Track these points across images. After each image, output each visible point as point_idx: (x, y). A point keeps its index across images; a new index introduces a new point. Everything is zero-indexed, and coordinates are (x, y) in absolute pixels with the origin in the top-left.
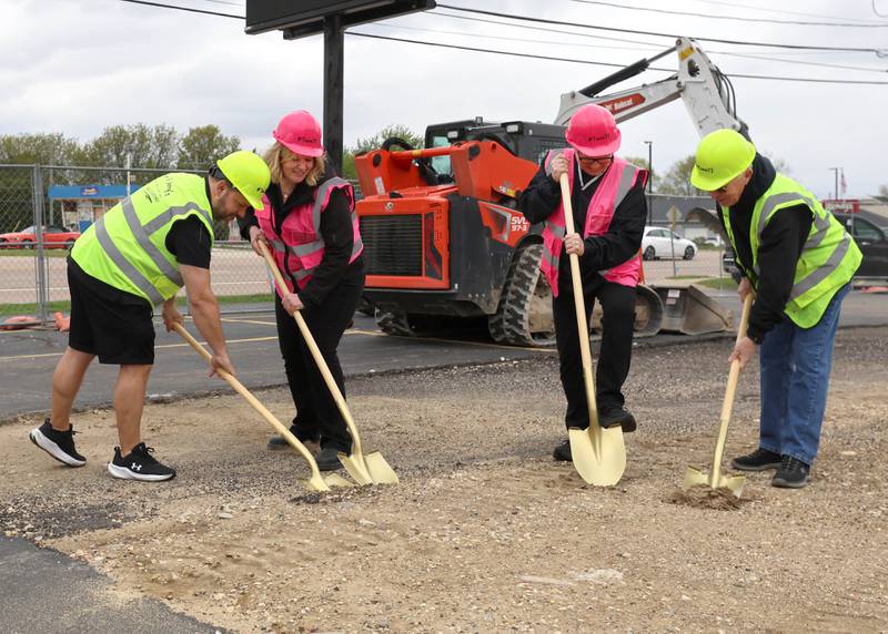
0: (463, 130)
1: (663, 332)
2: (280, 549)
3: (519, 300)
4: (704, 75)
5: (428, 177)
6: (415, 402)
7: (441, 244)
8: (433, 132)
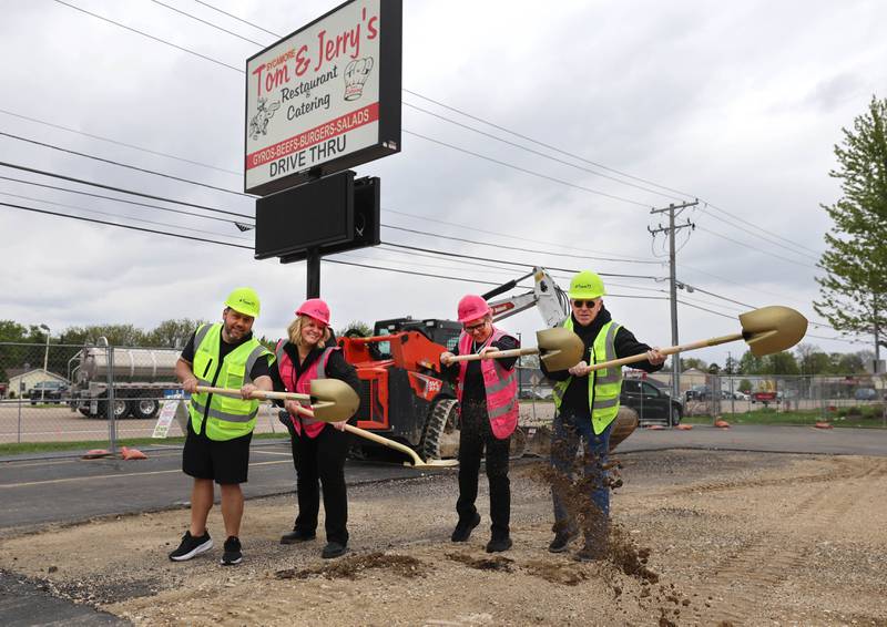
0: (398, 324)
1: (525, 456)
2: (266, 607)
3: (434, 436)
4: (551, 291)
5: (375, 355)
6: (364, 505)
7: (383, 399)
8: (380, 325)
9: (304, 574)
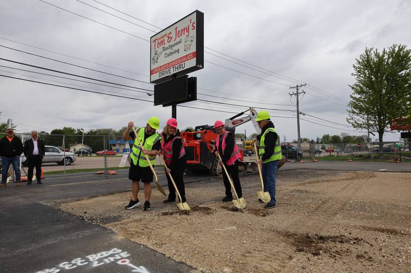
0: (203, 127)
1: (247, 172)
2: (158, 225)
3: (216, 166)
5: (196, 138)
6: (192, 189)
7: (198, 153)
8: (197, 128)
9: (172, 214)
